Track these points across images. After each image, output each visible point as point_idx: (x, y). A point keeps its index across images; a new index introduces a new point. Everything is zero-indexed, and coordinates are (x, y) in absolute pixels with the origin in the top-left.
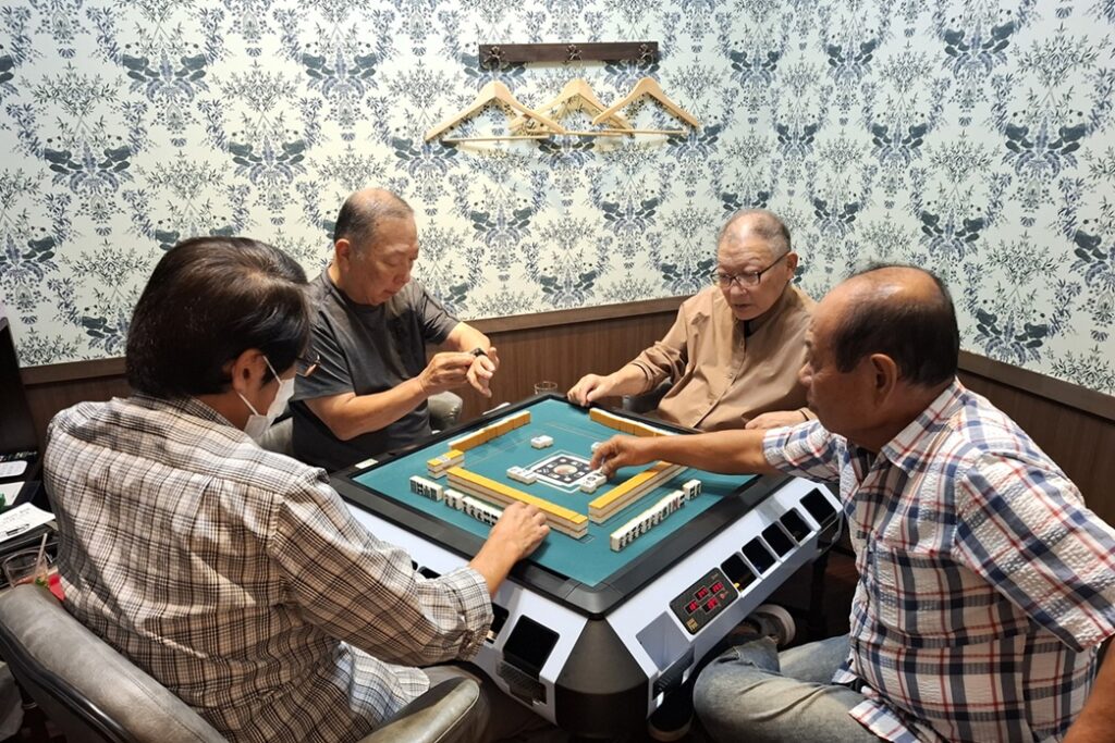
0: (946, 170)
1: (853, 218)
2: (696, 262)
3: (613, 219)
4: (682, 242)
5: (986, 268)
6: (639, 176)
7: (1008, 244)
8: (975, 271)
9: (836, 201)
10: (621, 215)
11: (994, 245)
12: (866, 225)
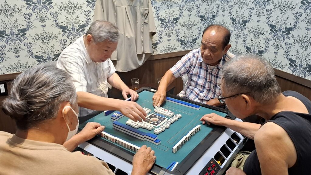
0: (279, 10)
1: (245, 25)
2: (191, 39)
3: (163, 24)
4: (187, 32)
5: (293, 44)
6: (172, 9)
7: (301, 37)
8: (289, 45)
9: (239, 19)
10: (166, 23)
11: (296, 36)
12: (250, 28)
